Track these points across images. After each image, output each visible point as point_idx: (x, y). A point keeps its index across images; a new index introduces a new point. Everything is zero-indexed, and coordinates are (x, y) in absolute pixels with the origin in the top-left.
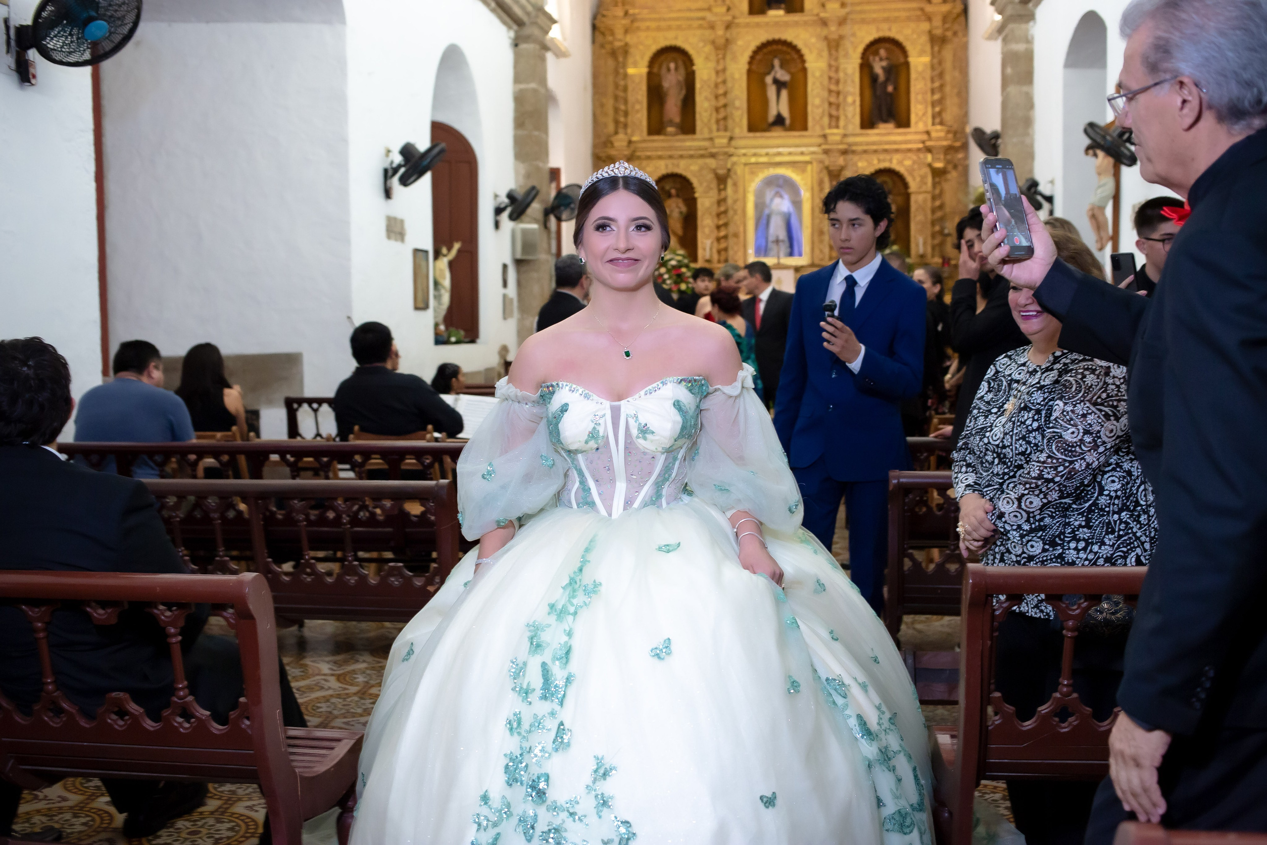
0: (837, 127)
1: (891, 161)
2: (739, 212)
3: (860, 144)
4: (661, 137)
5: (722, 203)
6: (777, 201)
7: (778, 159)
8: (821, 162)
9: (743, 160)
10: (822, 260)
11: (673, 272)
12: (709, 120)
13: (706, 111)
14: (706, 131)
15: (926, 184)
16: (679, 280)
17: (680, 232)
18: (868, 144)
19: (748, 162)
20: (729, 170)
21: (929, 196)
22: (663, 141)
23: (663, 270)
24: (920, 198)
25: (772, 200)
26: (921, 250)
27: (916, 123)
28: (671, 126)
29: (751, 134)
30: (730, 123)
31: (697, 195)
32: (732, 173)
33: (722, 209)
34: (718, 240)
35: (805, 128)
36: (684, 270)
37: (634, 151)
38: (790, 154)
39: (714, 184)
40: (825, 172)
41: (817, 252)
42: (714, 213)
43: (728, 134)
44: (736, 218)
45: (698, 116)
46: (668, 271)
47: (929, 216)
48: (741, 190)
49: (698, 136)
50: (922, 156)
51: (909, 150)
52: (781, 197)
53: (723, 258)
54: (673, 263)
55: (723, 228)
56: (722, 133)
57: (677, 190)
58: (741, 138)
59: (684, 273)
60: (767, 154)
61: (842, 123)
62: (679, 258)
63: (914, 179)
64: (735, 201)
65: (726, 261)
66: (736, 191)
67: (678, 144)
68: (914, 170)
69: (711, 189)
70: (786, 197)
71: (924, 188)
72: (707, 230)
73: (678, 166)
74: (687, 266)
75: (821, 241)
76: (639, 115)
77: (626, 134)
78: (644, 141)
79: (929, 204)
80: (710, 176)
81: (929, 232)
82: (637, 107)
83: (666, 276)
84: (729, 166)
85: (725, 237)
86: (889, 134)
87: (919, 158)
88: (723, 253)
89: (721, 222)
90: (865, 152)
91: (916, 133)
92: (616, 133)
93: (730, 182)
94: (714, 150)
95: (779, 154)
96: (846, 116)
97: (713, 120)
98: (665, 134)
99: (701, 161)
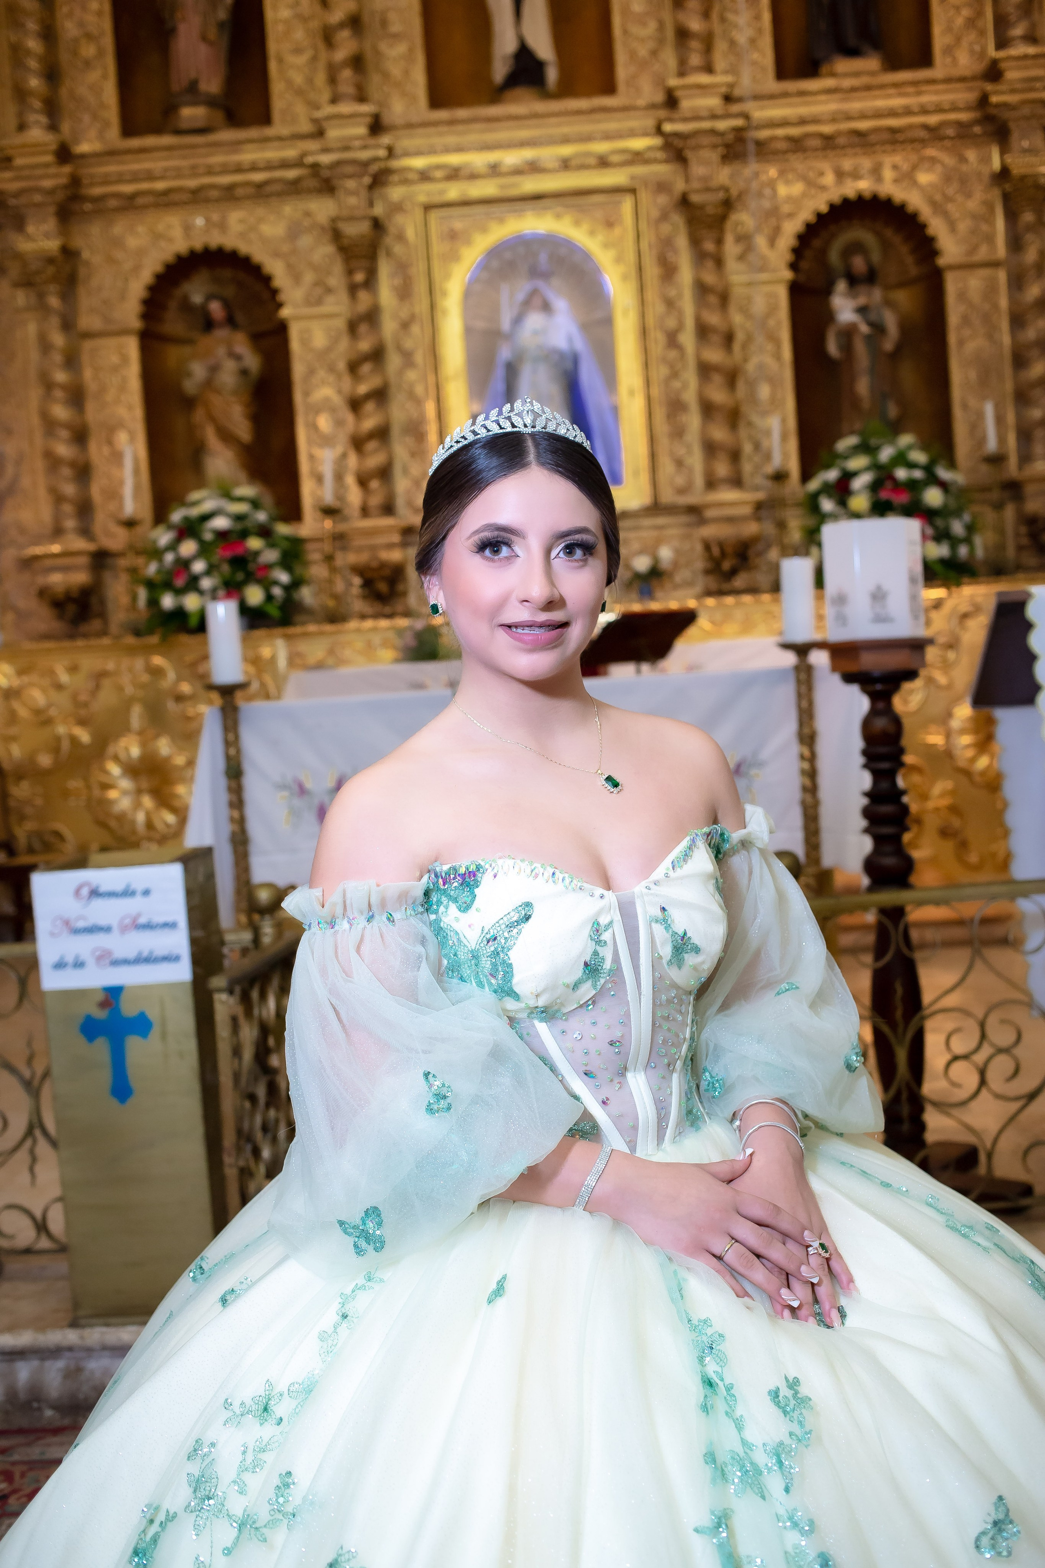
0: (709, 69)
1: (876, 172)
2: (419, 358)
3: (784, 123)
4: (167, 140)
5: (363, 328)
6: (534, 321)
7: (530, 185)
8: (661, 187)
9: (423, 193)
10: (681, 491)
11: (219, 554)
12: (310, 81)
13: (298, 51)
14: (300, 109)
15: (990, 239)
16: (240, 576)
17: (243, 430)
18: (802, 121)
19: (437, 199)
20: (377, 225)
21: (1002, 276)
22: (169, 148)
23: (188, 548)
24: (975, 282)
25: (518, 320)
26: (992, 445)
27: (948, 50)
28: (194, 104)
29: (442, 114)
30: (375, 80)
31: (285, 312)
32: (388, 240)
33: (365, 345)
34: (358, 443)
35: (609, 88)
36: (254, 543)
37: (75, 181)
38: (566, 165)
39: (336, 279)
40: (678, 219)
41: (667, 467)
42: (342, 365)
43: (365, 108)
44: (411, 375)
45: (273, 66)
46: (204, 550)
47: (1006, 339)
48: (420, 287)
49: (278, 128)
50: (972, 155)
51: (934, 134)
52: (546, 307)
53: (375, 500)
54: (221, 523)
55: (370, 406)
56: (345, 108)
57: (227, 304)
58: (410, 126)
59: (257, 554)
60: (494, 170)
61: (720, 61)
62: (241, 508)
63: (952, 227)
64: (405, 326)
65: (388, 509)
66: (404, 292)
67: (217, 159)
68: (948, 199)
69: (329, 290)
70: (561, 304)
71: (982, 254)
72: (324, 422)
73: (222, 226)
74: (265, 532)
75: (678, 433)
76: (94, 76)
77: (53, 127)
78: (112, 153)
79: (1004, 302)
80: (325, 251)
81: (1009, 386)
82: (88, 51)
83: (199, 567)
84: (378, 210)
85: (382, 434)
86: (868, 88)
87: (963, 159)
88: (374, 484)
89: (363, 389)
90: (797, 145)
91: (948, 80)
92: (22, 127)
93: (384, 270)
94: (325, 159)
95: (534, 168)
96: (732, 43)
97: (321, 78)
98: (178, 132)
99: (290, 209)
